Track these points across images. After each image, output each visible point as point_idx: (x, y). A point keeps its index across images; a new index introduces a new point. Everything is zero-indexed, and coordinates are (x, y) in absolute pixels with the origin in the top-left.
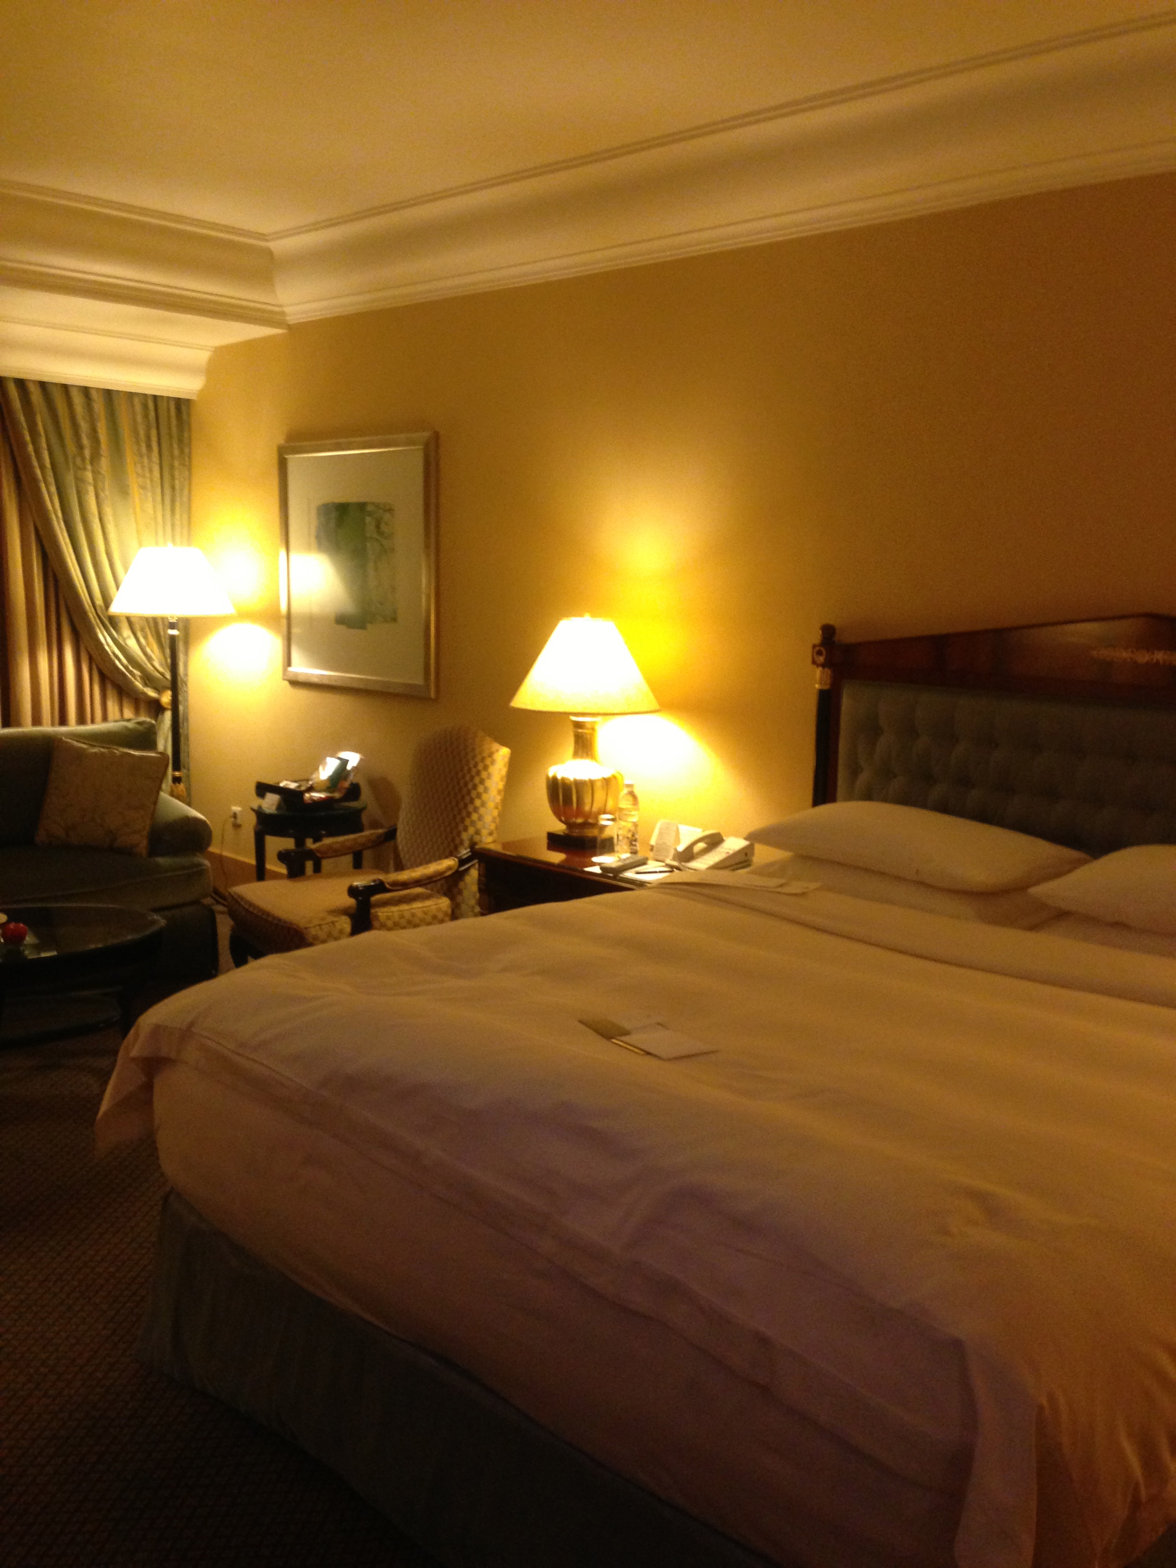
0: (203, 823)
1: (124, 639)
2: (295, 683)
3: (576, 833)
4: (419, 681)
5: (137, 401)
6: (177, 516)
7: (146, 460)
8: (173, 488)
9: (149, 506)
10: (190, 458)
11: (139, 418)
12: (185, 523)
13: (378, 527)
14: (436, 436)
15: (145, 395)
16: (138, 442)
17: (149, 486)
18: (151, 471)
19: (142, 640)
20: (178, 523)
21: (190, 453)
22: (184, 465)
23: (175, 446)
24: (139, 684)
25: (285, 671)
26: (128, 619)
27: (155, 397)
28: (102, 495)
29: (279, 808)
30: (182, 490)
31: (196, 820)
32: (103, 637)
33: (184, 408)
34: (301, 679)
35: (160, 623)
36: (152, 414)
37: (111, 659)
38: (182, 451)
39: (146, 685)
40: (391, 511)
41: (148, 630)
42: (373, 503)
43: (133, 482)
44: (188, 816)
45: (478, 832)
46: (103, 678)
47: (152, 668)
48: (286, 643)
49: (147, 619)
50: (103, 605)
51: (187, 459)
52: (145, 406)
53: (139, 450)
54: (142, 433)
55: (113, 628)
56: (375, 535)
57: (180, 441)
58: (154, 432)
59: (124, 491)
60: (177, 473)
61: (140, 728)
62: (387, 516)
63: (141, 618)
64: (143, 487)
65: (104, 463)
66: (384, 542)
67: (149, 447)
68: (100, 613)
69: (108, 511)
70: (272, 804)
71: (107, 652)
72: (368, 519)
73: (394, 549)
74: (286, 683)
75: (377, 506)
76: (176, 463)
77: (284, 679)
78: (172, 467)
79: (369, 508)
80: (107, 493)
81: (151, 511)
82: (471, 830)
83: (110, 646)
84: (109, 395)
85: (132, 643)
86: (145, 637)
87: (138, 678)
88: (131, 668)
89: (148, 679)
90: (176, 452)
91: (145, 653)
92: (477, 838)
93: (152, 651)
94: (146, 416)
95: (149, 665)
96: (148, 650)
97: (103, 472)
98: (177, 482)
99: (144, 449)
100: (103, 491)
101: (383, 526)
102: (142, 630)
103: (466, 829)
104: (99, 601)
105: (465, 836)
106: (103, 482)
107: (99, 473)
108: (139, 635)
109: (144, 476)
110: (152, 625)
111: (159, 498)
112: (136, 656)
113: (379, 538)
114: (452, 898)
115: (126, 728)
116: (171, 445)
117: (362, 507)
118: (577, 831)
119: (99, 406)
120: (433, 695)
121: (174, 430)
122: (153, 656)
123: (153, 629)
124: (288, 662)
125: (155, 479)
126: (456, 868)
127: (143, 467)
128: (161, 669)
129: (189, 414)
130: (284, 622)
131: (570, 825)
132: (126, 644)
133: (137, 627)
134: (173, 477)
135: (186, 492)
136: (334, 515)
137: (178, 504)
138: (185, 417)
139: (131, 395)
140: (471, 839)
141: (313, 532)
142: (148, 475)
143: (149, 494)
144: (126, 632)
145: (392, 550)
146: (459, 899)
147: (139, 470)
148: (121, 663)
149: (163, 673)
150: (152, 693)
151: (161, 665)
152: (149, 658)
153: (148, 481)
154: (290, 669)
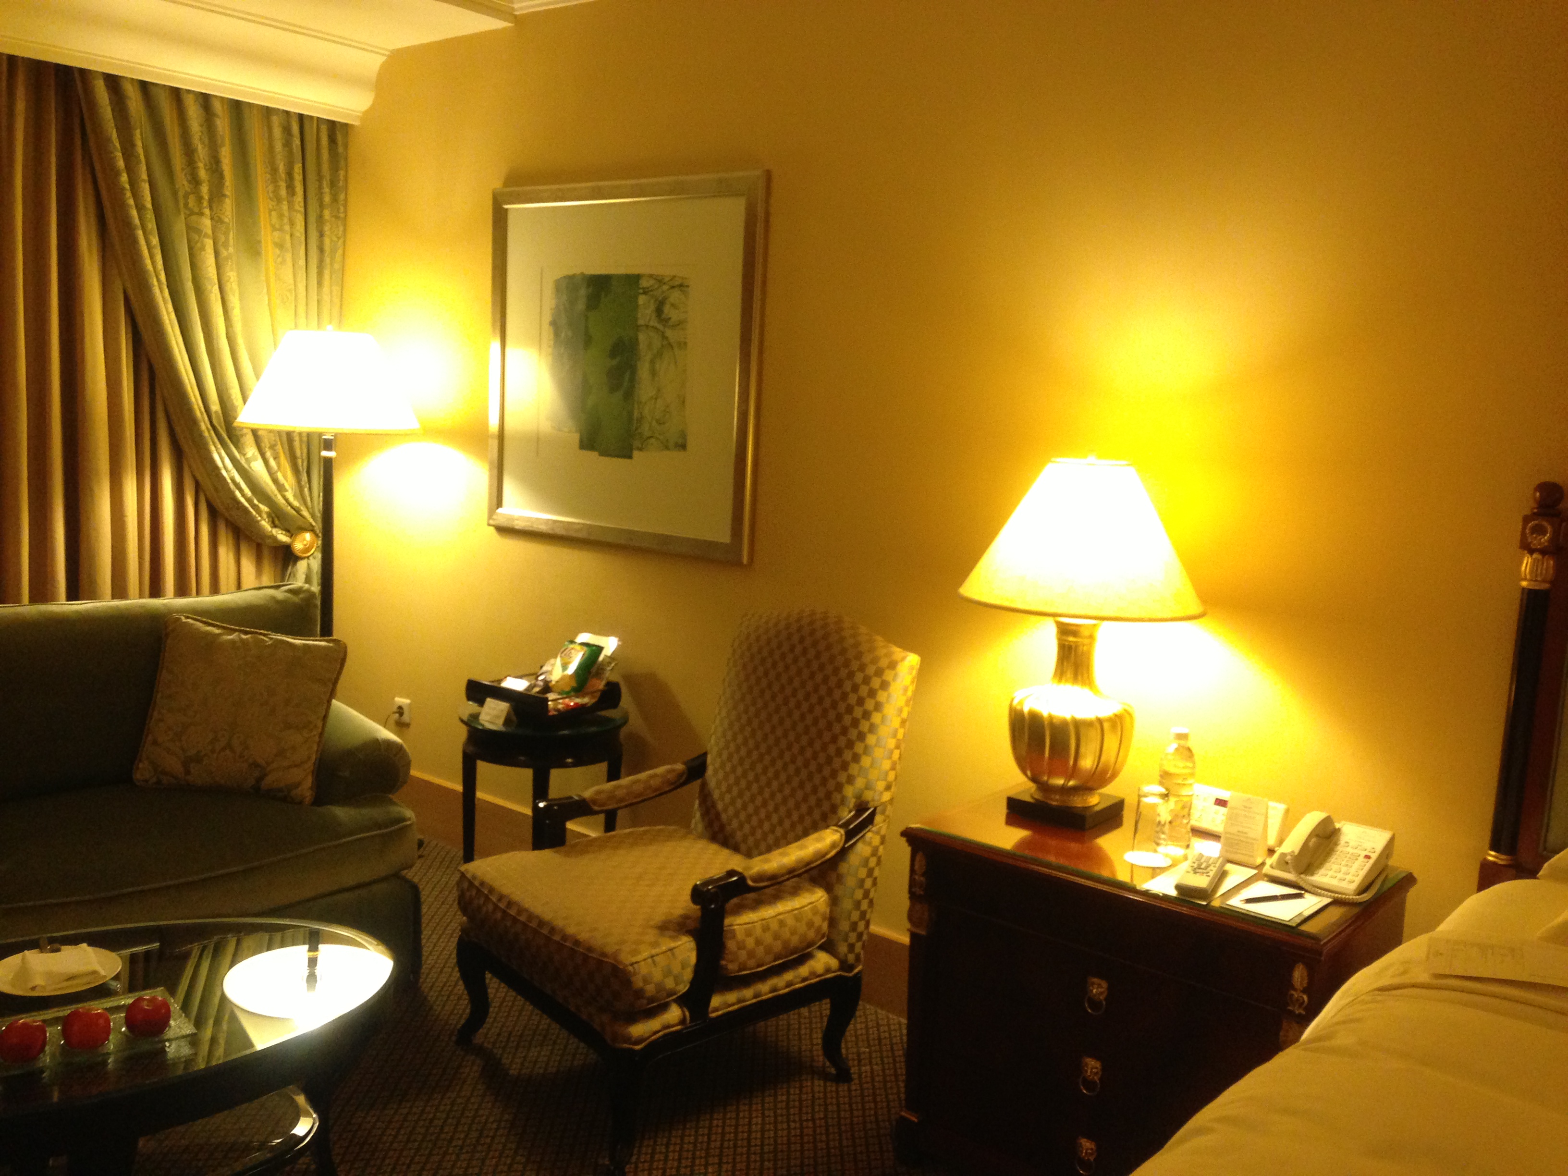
0: (399, 748)
1: (248, 461)
2: (505, 530)
3: (1055, 801)
4: (725, 537)
5: (275, 120)
6: (326, 289)
7: (285, 207)
8: (321, 250)
9: (287, 273)
10: (345, 206)
11: (279, 146)
12: (337, 300)
13: (659, 311)
14: (768, 176)
15: (287, 113)
16: (274, 180)
17: (288, 244)
18: (292, 224)
19: (272, 463)
20: (326, 298)
21: (346, 199)
22: (337, 217)
23: (326, 190)
24: (265, 524)
25: (491, 513)
26: (254, 432)
27: (301, 117)
28: (224, 253)
29: (507, 722)
30: (334, 251)
31: (389, 744)
32: (219, 457)
33: (339, 138)
34: (519, 525)
35: (297, 438)
36: (297, 142)
37: (230, 488)
38: (335, 199)
39: (274, 526)
40: (682, 287)
41: (279, 447)
42: (651, 276)
43: (267, 237)
44: (377, 740)
45: (868, 787)
46: (214, 514)
47: (283, 501)
48: (495, 472)
49: (279, 433)
50: (220, 412)
51: (342, 209)
52: (287, 130)
53: (276, 191)
54: (281, 168)
55: (235, 447)
56: (654, 323)
57: (333, 184)
58: (298, 168)
59: (253, 249)
60: (327, 228)
61: (296, 599)
62: (675, 296)
63: (270, 431)
64: (280, 246)
65: (228, 206)
66: (669, 333)
67: (290, 188)
68: (216, 424)
69: (231, 275)
70: (497, 717)
71: (224, 479)
72: (642, 299)
73: (685, 343)
74: (492, 529)
75: (660, 280)
76: (327, 213)
77: (489, 525)
78: (320, 218)
79: (644, 283)
80: (230, 251)
81: (289, 278)
82: (860, 783)
83: (229, 472)
84: (237, 107)
85: (258, 467)
86: (276, 458)
87: (265, 516)
88: (256, 502)
89: (278, 517)
90: (327, 199)
91: (275, 481)
92: (868, 795)
93: (285, 477)
94: (287, 144)
95: (279, 497)
96: (280, 476)
97: (226, 220)
98: (327, 241)
99: (283, 192)
100: (226, 245)
101: (667, 309)
102: (272, 447)
103: (851, 780)
104: (215, 407)
105: (849, 791)
106: (226, 234)
107: (220, 221)
108: (268, 454)
109: (281, 229)
110: (285, 438)
111: (302, 262)
112: (262, 482)
113: (660, 327)
114: (829, 889)
115: (273, 598)
116: (320, 188)
117: (632, 280)
118: (1057, 797)
119: (223, 125)
120: (745, 560)
121: (325, 167)
122: (287, 486)
123: (286, 446)
124: (498, 500)
125: (298, 234)
126: (841, 844)
127: (281, 216)
128: (296, 504)
129: (346, 146)
130: (494, 444)
131: (1044, 787)
132: (251, 468)
133: (266, 444)
134: (321, 235)
135: (340, 252)
136: (583, 292)
137: (327, 273)
138: (341, 150)
139: (268, 112)
140: (858, 797)
141: (547, 318)
142: (287, 228)
143: (288, 256)
144: (251, 451)
145: (683, 345)
146: (839, 890)
147: (274, 220)
148: (243, 494)
149: (298, 508)
150: (283, 537)
151: (295, 496)
152: (281, 488)
153: (288, 237)
154: (499, 511)
